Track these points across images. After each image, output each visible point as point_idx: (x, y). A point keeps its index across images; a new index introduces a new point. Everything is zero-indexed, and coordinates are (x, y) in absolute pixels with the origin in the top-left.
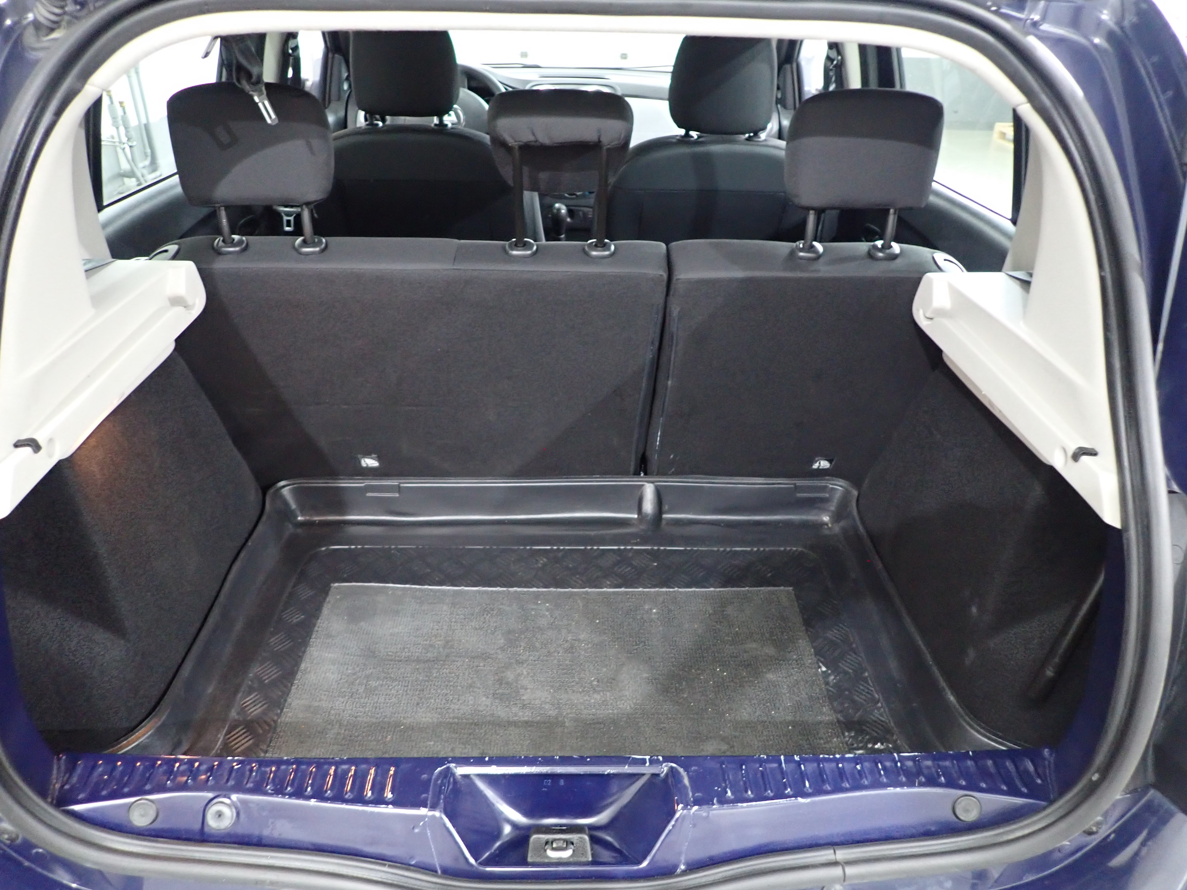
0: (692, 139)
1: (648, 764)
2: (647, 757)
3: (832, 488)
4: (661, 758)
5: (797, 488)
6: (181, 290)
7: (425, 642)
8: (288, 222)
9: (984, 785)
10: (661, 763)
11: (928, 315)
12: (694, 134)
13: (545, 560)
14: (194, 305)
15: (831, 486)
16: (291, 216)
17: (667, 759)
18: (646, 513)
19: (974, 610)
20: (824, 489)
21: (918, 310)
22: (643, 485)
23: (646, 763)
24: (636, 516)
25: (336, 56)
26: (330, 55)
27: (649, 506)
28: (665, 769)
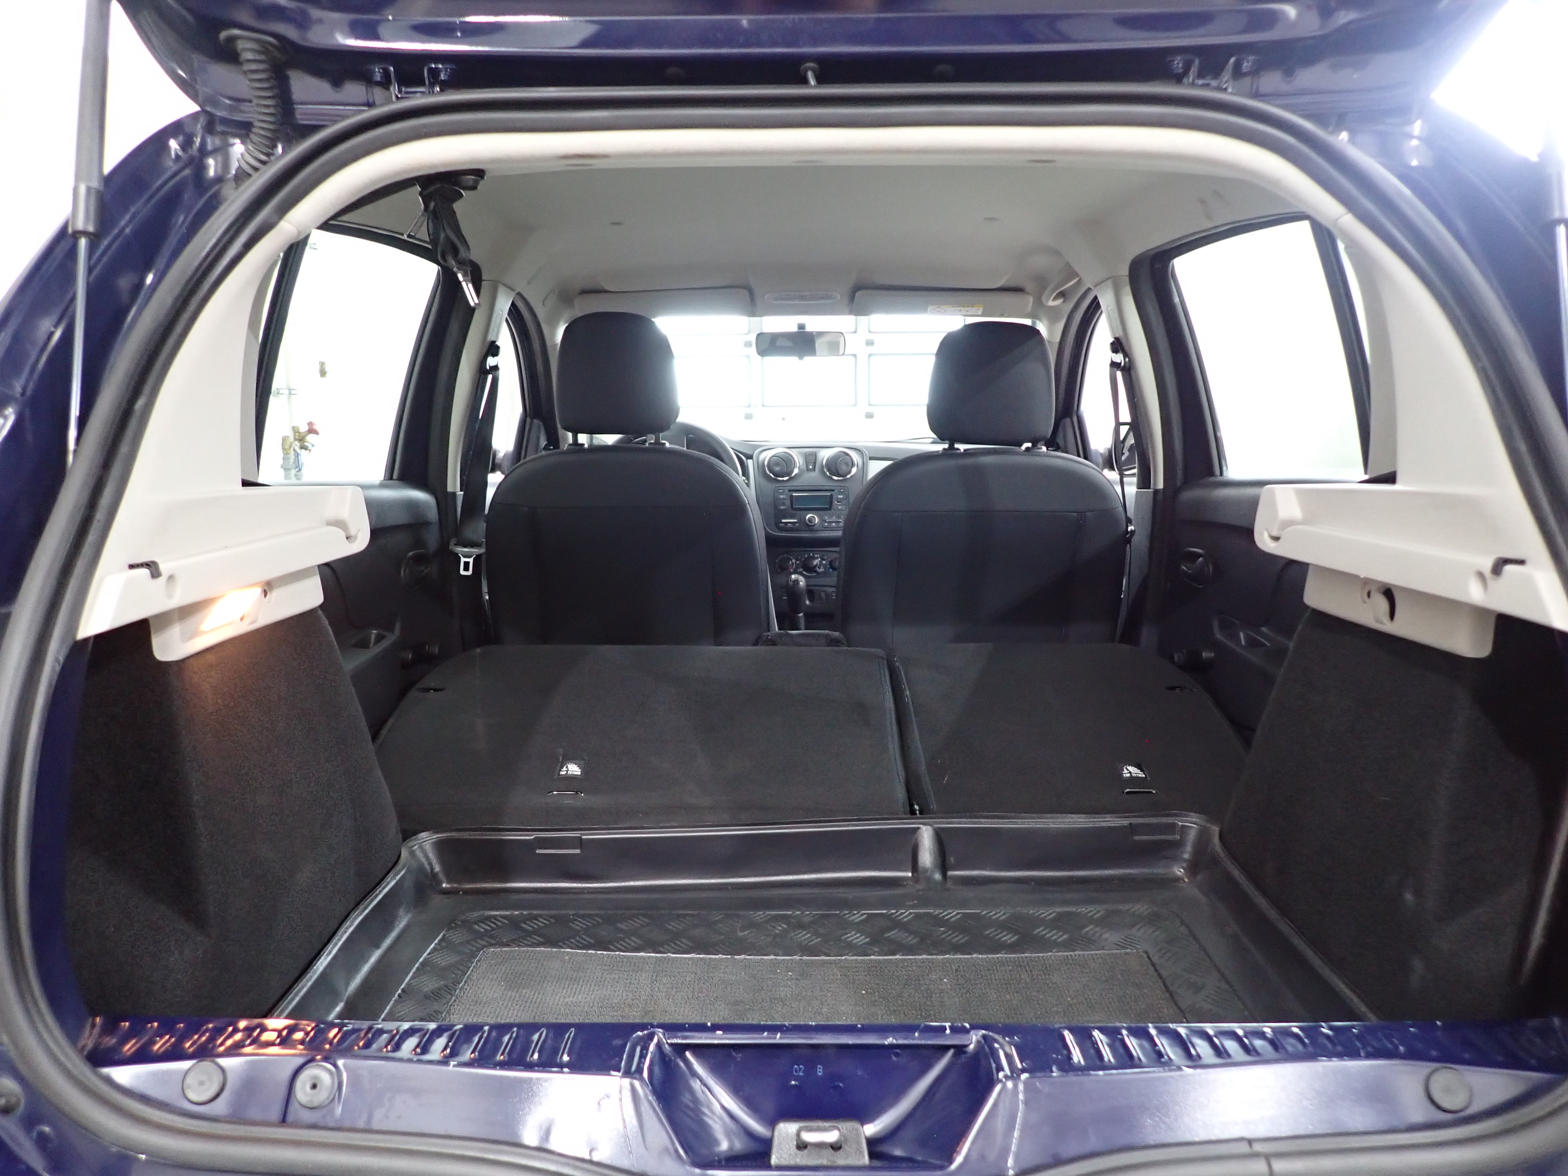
0: (959, 451)
1: (948, 1031)
2: (947, 1025)
3: (1183, 826)
4: (967, 1025)
5: (1133, 829)
6: (344, 514)
7: (615, 1013)
8: (467, 565)
9: (1466, 1056)
10: (966, 1031)
11: (1275, 533)
12: (962, 447)
13: (784, 926)
14: (356, 537)
15: (1180, 824)
16: (470, 557)
17: (974, 1027)
18: (923, 868)
19: (1409, 897)
20: (1172, 828)
21: (1262, 534)
22: (919, 828)
23: (946, 1029)
24: (910, 874)
25: (536, 421)
26: (528, 420)
27: (927, 857)
28: (973, 1040)
